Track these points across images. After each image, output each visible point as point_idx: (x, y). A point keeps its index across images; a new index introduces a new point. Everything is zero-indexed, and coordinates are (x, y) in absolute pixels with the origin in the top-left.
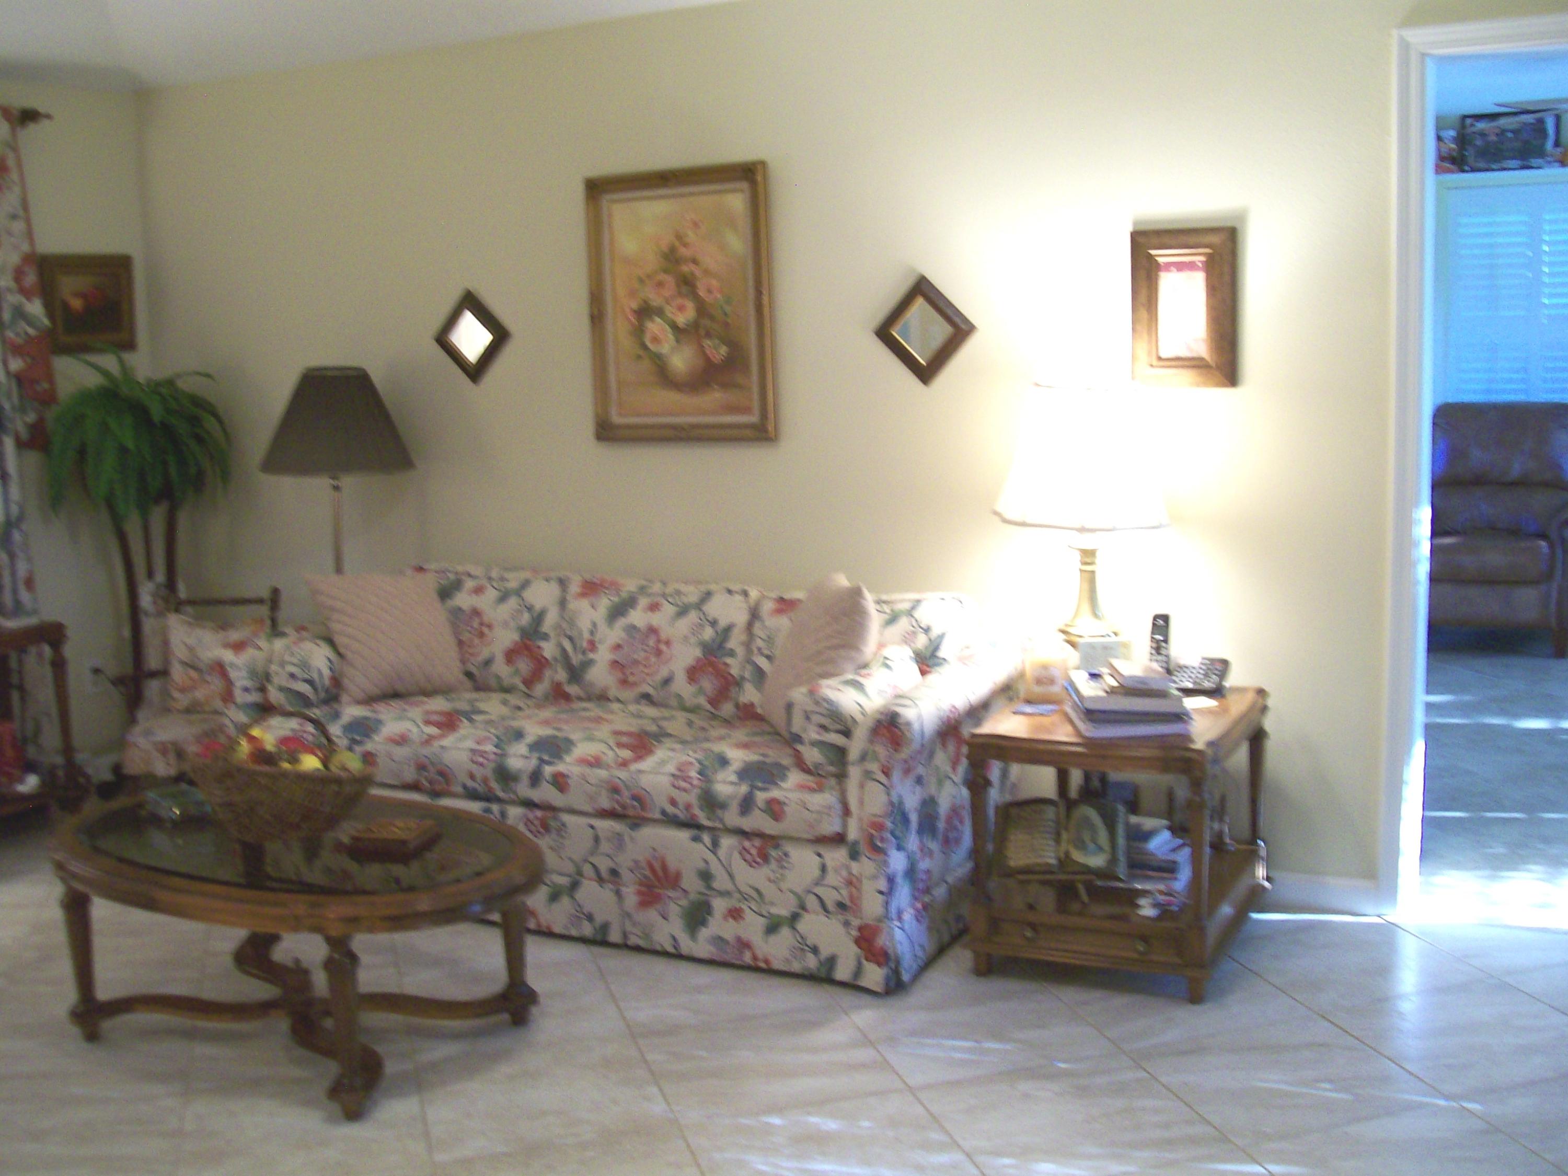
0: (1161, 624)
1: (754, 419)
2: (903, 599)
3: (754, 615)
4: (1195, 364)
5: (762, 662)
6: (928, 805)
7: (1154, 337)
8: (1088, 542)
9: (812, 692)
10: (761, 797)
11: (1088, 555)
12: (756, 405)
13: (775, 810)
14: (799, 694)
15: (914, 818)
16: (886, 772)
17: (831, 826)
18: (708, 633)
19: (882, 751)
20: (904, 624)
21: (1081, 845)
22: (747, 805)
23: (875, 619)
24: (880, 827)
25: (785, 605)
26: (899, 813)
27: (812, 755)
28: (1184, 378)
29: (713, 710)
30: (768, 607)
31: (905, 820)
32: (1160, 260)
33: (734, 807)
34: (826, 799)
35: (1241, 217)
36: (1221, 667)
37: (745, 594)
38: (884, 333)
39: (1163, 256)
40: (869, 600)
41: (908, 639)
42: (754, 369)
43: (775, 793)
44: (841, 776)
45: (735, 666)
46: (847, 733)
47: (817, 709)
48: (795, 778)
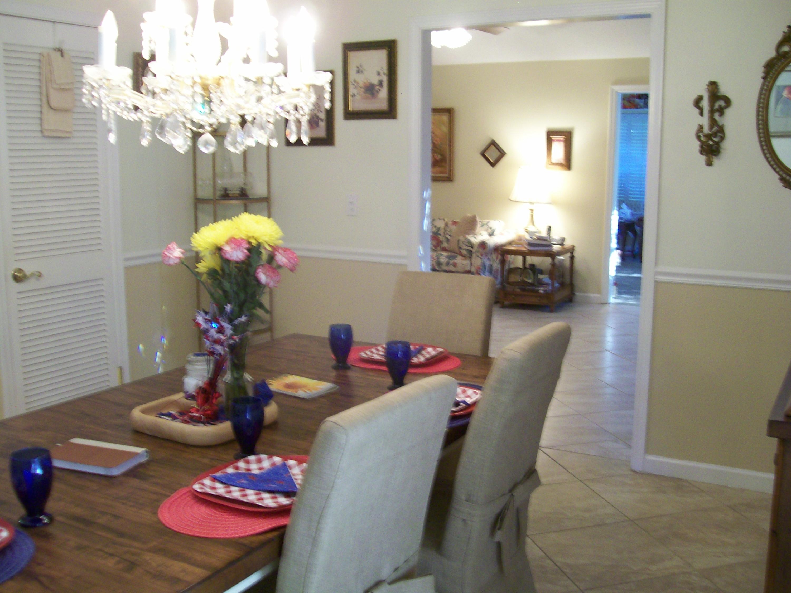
0: (549, 228)
1: (447, 175)
2: (485, 221)
3: (446, 225)
4: (560, 164)
5: (449, 237)
6: (491, 266)
7: (550, 158)
8: (532, 207)
9: (464, 237)
10: (451, 262)
11: (532, 210)
12: (448, 171)
13: (455, 265)
14: (461, 238)
15: (487, 268)
16: (482, 255)
17: (468, 268)
18: (434, 229)
19: (481, 250)
20: (485, 227)
21: (526, 277)
22: (448, 264)
23: (479, 225)
24: (479, 268)
25: (455, 223)
26: (484, 265)
27: (464, 252)
28: (558, 168)
29: (435, 249)
30: (450, 223)
31: (485, 268)
32: (552, 138)
33: (444, 264)
34: (467, 262)
35: (573, 129)
36: (563, 239)
37: (444, 220)
38: (483, 155)
39: (553, 137)
40: (478, 220)
41: (486, 230)
42: (448, 162)
43: (455, 261)
44: (470, 257)
45: (441, 238)
46: (472, 247)
47: (465, 241)
48: (459, 258)
